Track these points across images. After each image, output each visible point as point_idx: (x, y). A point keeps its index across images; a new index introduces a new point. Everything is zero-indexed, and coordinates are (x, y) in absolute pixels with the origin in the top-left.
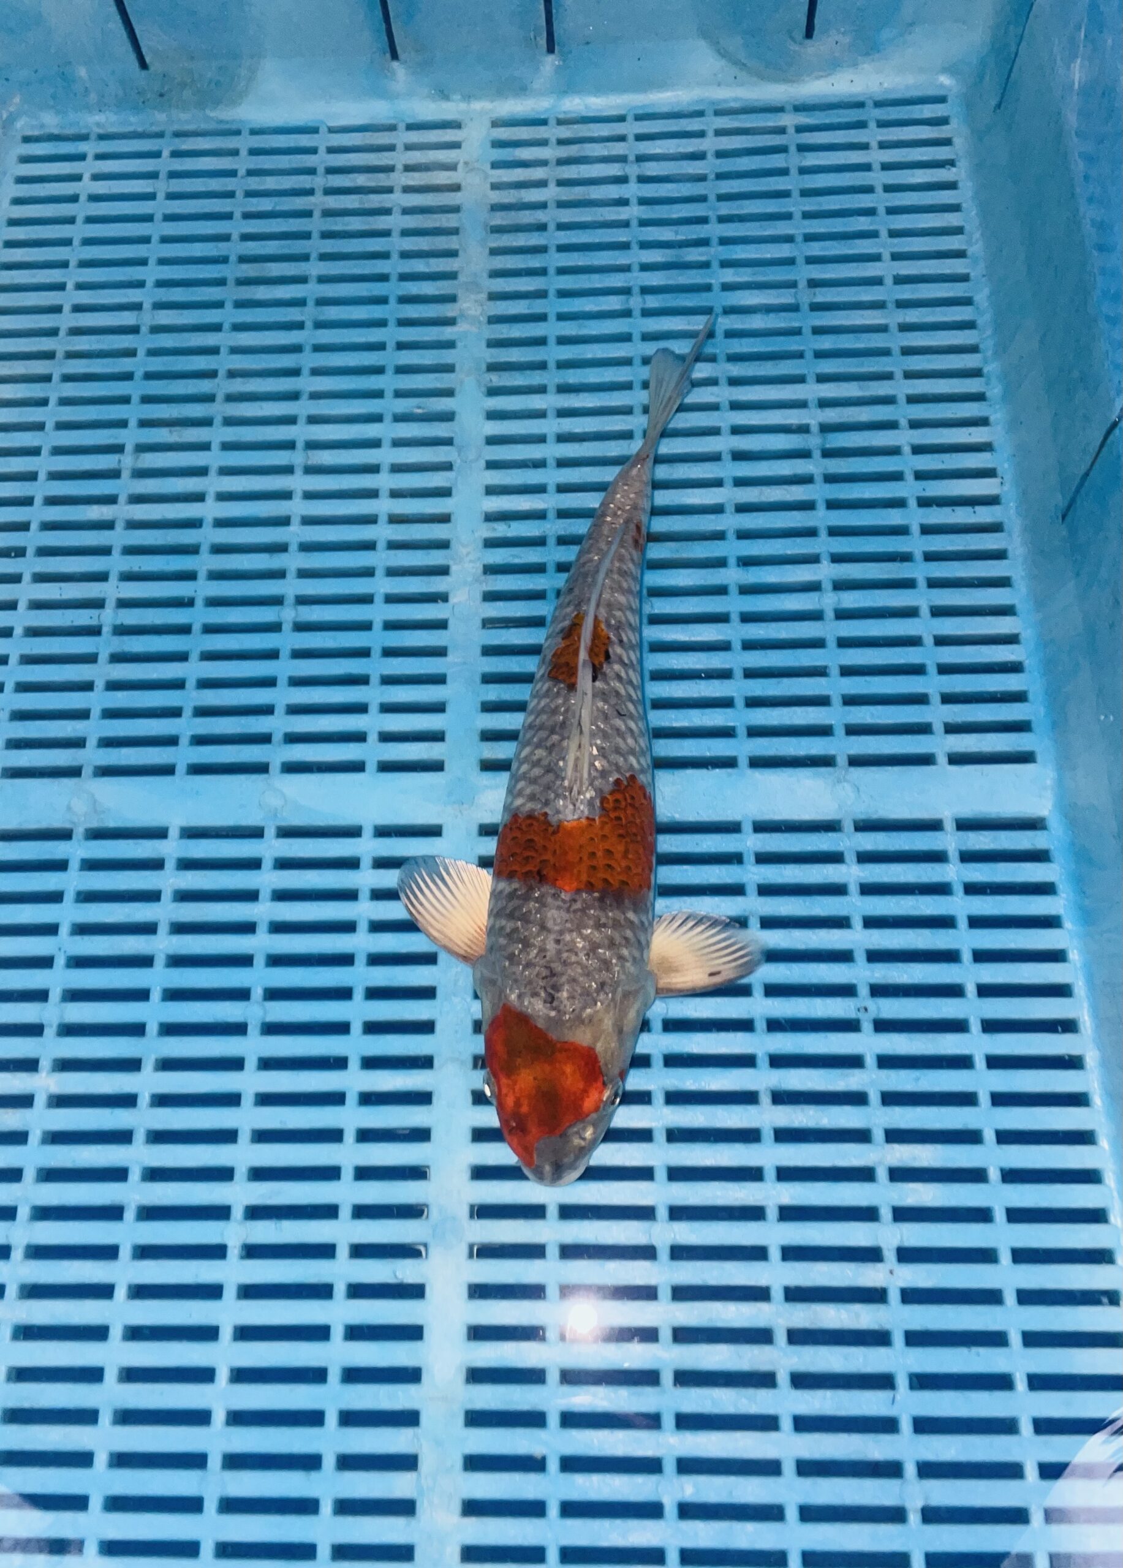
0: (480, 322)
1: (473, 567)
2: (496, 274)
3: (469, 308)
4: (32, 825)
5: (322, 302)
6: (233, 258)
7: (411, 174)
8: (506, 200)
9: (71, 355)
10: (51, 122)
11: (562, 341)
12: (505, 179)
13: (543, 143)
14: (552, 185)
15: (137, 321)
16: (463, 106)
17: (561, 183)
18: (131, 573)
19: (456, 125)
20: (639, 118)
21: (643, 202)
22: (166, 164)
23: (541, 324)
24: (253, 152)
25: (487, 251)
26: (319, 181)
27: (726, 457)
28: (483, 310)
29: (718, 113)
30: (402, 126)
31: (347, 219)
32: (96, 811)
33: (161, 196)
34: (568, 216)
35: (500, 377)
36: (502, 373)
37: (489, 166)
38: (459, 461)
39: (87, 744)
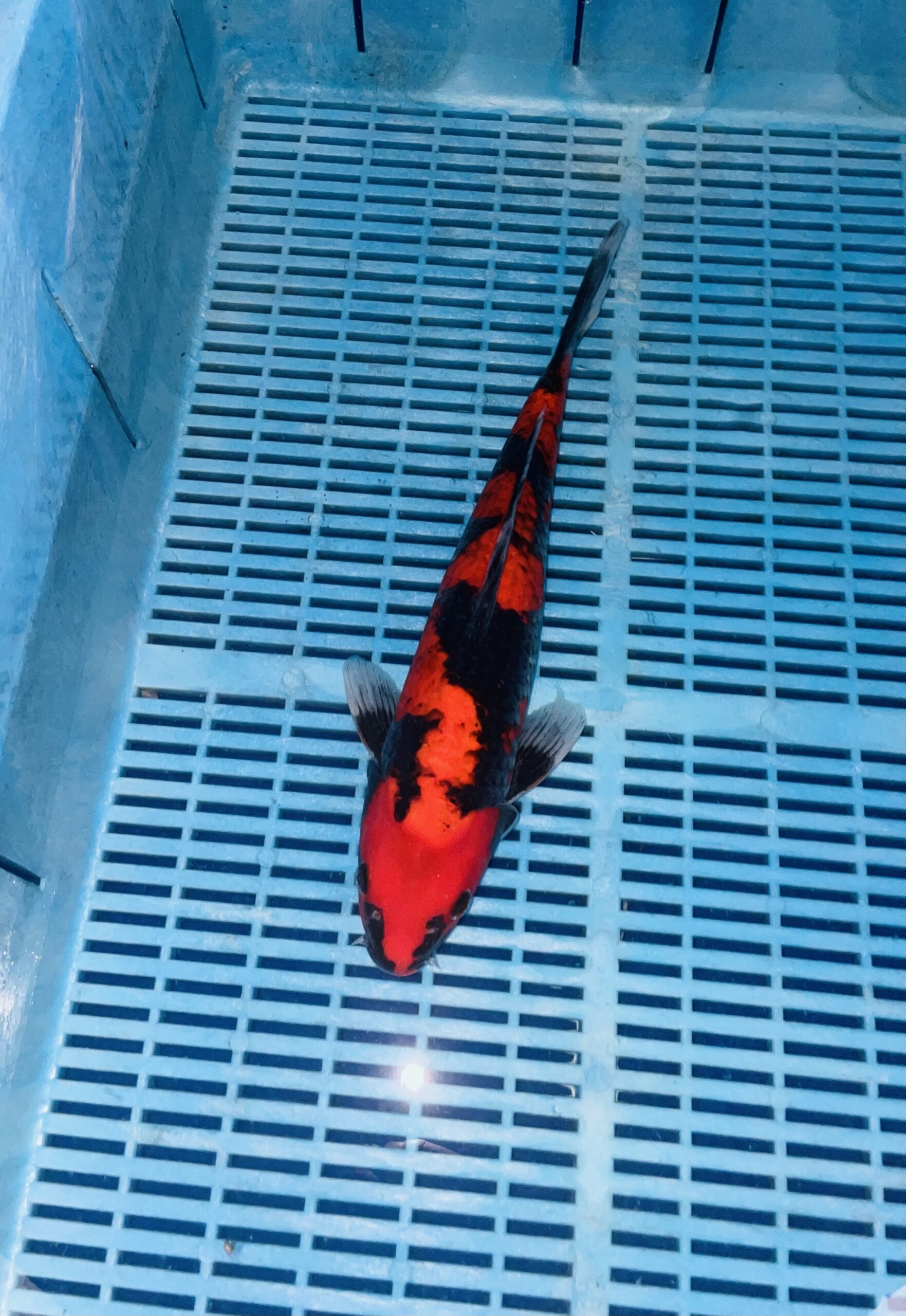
0: (635, 297)
1: (624, 508)
2: (647, 256)
3: (626, 284)
4: (251, 693)
5: (500, 266)
6: (427, 221)
7: (579, 163)
8: (658, 193)
9: (288, 291)
10: (273, 88)
11: (704, 320)
12: (659, 175)
13: (691, 148)
14: (698, 184)
15: (345, 267)
16: (625, 109)
17: (705, 183)
18: (335, 484)
19: (618, 126)
20: (773, 133)
21: (775, 206)
22: (371, 135)
23: (686, 303)
24: (445, 132)
25: (642, 236)
26: (500, 162)
27: (843, 435)
28: (637, 286)
29: (841, 137)
30: (571, 121)
31: (524, 196)
32: (305, 687)
33: (366, 162)
34: (710, 212)
35: (651, 346)
36: (653, 343)
37: (645, 163)
38: (613, 415)
39: (298, 627)
